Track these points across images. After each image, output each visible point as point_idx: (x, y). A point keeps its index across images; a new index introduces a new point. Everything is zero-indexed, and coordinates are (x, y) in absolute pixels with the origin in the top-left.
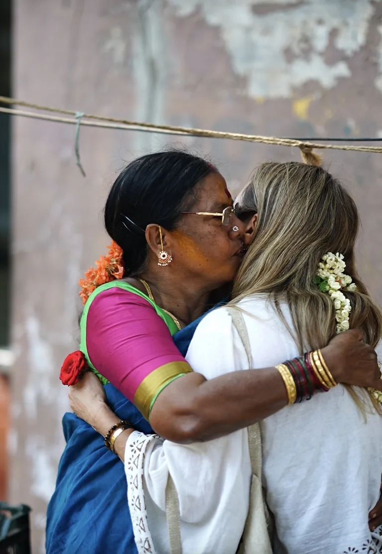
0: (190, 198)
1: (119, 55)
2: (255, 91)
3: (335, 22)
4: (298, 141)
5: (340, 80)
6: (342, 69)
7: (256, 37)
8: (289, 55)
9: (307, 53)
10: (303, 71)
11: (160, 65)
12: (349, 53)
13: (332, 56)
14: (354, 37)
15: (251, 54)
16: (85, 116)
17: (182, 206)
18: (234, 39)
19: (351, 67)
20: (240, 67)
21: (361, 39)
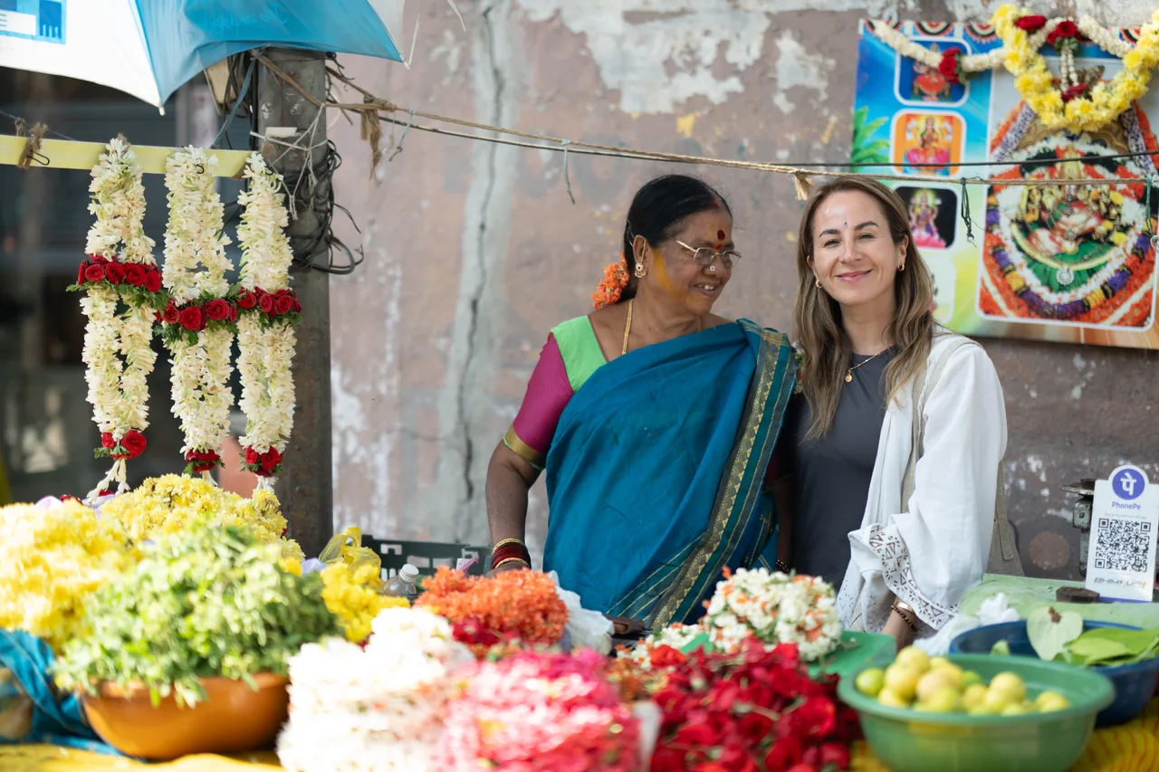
0: (678, 226)
1: (453, 63)
2: (629, 106)
3: (726, 34)
4: (793, 168)
5: (732, 95)
6: (734, 84)
7: (628, 45)
8: (670, 67)
9: (692, 66)
10: (687, 85)
11: (507, 74)
12: (742, 67)
13: (722, 69)
14: (748, 51)
15: (624, 65)
16: (572, 143)
17: (669, 230)
18: (602, 49)
19: (743, 82)
20: (610, 80)
21: (756, 53)
